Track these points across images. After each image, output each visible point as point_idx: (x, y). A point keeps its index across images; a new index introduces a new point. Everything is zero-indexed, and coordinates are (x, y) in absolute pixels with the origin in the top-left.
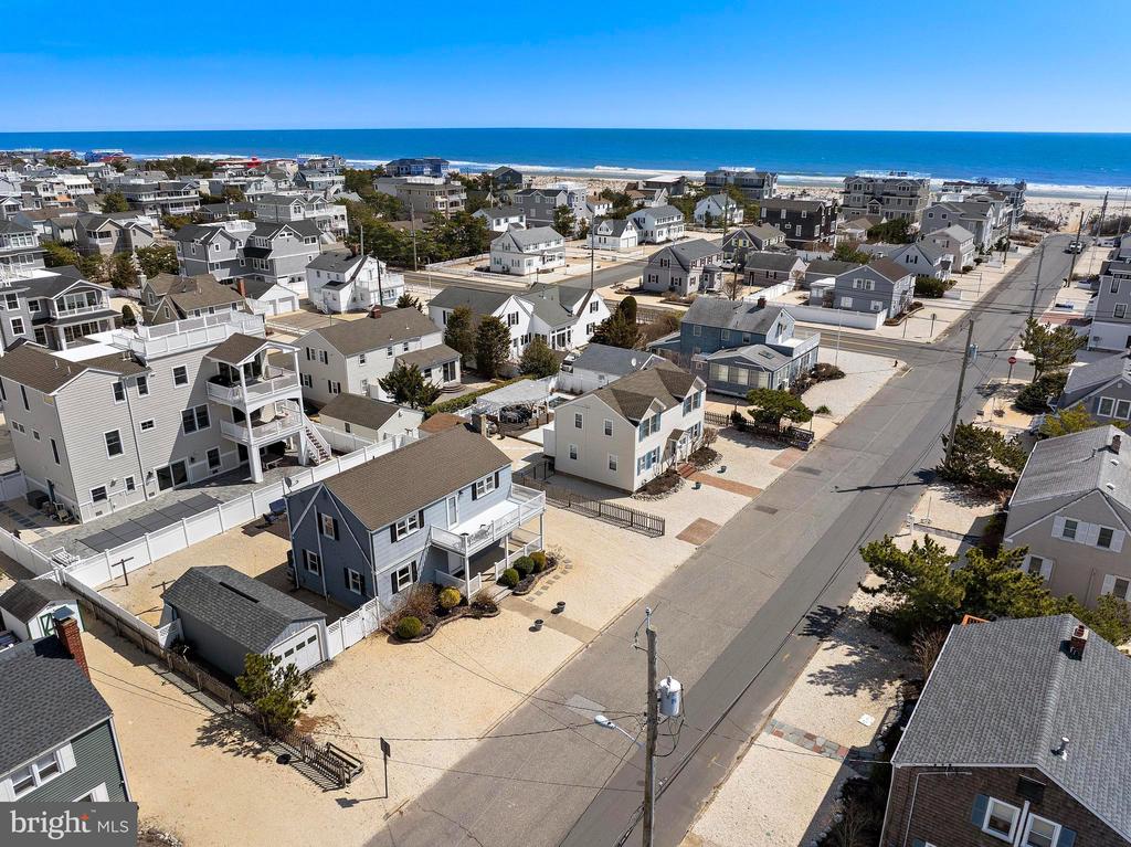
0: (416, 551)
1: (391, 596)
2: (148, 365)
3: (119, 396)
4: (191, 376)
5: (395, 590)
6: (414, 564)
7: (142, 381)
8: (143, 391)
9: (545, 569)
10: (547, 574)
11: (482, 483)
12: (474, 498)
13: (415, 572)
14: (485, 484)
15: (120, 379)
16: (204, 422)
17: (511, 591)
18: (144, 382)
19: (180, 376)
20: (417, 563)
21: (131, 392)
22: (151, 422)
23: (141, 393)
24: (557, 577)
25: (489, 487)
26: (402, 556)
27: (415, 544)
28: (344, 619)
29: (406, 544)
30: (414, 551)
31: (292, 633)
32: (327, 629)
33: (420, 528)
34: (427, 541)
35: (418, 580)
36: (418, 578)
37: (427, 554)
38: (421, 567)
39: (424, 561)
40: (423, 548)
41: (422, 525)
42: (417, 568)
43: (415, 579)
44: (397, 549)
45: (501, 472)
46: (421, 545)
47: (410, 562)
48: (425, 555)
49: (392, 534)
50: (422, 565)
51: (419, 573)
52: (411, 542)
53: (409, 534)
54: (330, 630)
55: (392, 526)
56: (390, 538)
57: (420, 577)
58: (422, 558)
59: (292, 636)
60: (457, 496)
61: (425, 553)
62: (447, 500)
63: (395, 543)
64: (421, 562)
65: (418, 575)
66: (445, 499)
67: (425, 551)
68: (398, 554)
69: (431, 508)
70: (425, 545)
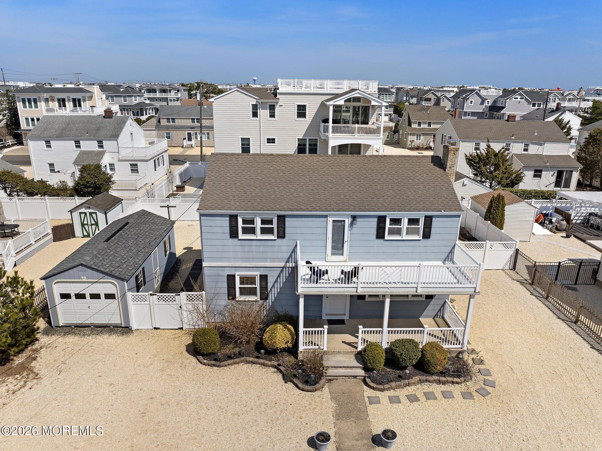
0: (269, 264)
1: (223, 301)
2: (278, 96)
3: (255, 114)
4: (310, 113)
5: (231, 296)
6: (264, 278)
7: (272, 108)
8: (272, 115)
9: (442, 373)
10: (439, 382)
11: (396, 221)
12: (380, 236)
13: (265, 289)
14: (405, 225)
15: (257, 102)
16: (313, 150)
17: (362, 372)
18: (274, 109)
19: (301, 111)
20: (271, 280)
21: (264, 113)
22: (274, 139)
23: (271, 116)
24: (447, 395)
25: (411, 232)
26: (245, 260)
27: (269, 255)
28: (154, 295)
29: (254, 249)
30: (266, 262)
31: (82, 277)
32: (129, 295)
33: (278, 237)
34: (289, 258)
35: (270, 301)
36: (270, 298)
37: (287, 275)
38: (276, 287)
39: (281, 281)
40: (282, 264)
41: (281, 234)
42: (270, 286)
43: (264, 297)
44: (239, 249)
45: (438, 219)
46: (279, 260)
47: (258, 273)
48: (284, 275)
49: (231, 227)
50: (278, 286)
51: (273, 292)
52: (261, 249)
53: (259, 238)
54: (133, 297)
55: (233, 218)
56: (227, 230)
57: (273, 298)
58: (279, 276)
59: (83, 280)
60: (348, 221)
61: (284, 272)
62: (330, 220)
63: (236, 240)
64: (276, 281)
65: (270, 295)
66: (326, 216)
67: (284, 269)
68: (240, 255)
69: (299, 219)
70: (286, 263)
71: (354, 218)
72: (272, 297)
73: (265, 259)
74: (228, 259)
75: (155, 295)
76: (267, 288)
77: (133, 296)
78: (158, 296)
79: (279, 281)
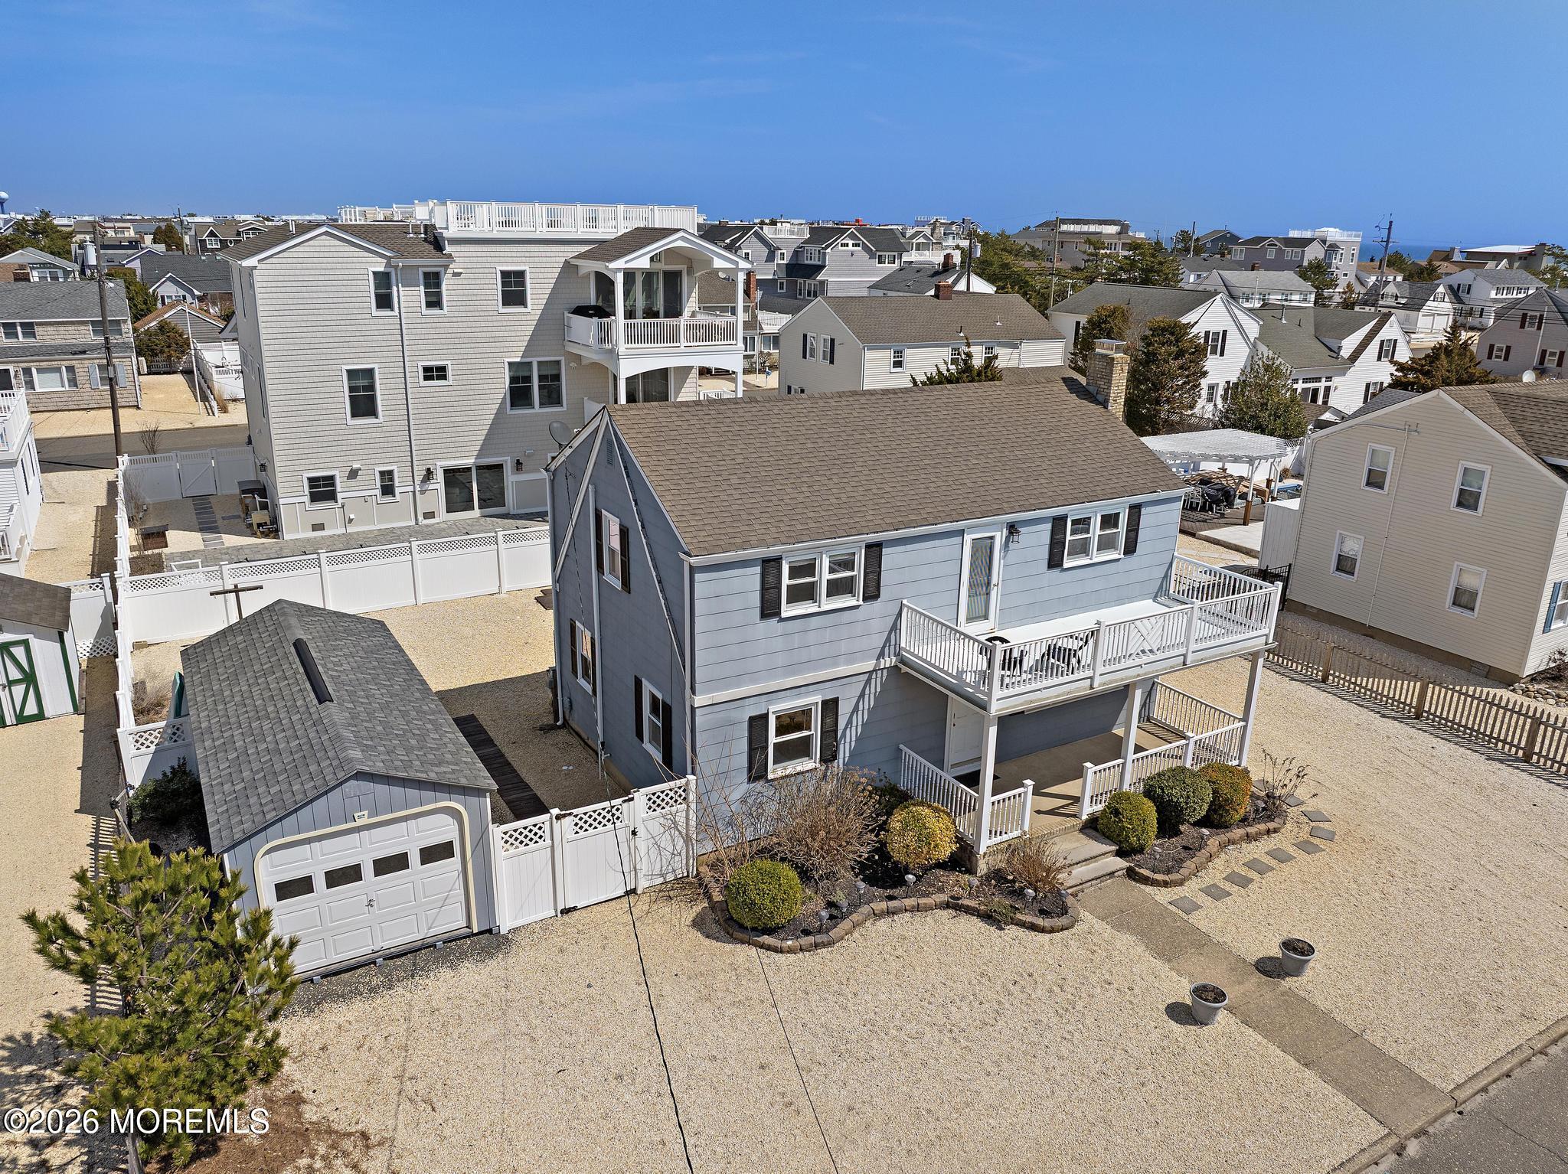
0: (843, 670)
1: (740, 787)
2: (448, 249)
3: (384, 301)
4: (537, 293)
5: (757, 772)
6: (830, 707)
7: (433, 280)
8: (435, 302)
9: (1244, 820)
10: (1249, 838)
11: (1082, 524)
12: (1055, 561)
13: (830, 734)
14: (1096, 530)
15: (388, 265)
16: (552, 397)
17: (1121, 863)
18: (438, 285)
19: (513, 289)
20: (845, 709)
21: (410, 297)
22: (443, 369)
23: (429, 305)
24: (1280, 856)
25: (1106, 544)
26: (791, 668)
27: (843, 647)
28: (565, 816)
29: (812, 638)
30: (836, 665)
31: (356, 815)
32: (496, 832)
33: (865, 599)
34: (883, 648)
35: (841, 761)
36: (841, 756)
37: (878, 690)
38: (854, 724)
39: (866, 707)
40: (869, 665)
41: (872, 590)
42: (842, 723)
43: (829, 756)
44: (779, 644)
45: (1150, 509)
46: (863, 655)
47: (818, 698)
48: (873, 691)
49: (764, 589)
50: (859, 719)
51: (848, 740)
52: (828, 635)
53: (825, 607)
54: (506, 837)
55: (770, 565)
56: (755, 599)
57: (847, 755)
58: (862, 695)
59: (359, 822)
60: (1000, 537)
61: (873, 681)
62: (968, 538)
63: (774, 621)
64: (856, 709)
65: (842, 746)
66: (961, 533)
67: (874, 676)
68: (780, 660)
69: (909, 547)
70: (878, 659)
71: (1013, 529)
72: (844, 751)
73: (834, 659)
74: (752, 676)
75: (570, 814)
76: (836, 731)
77: (505, 833)
78: (576, 816)
79: (861, 708)
